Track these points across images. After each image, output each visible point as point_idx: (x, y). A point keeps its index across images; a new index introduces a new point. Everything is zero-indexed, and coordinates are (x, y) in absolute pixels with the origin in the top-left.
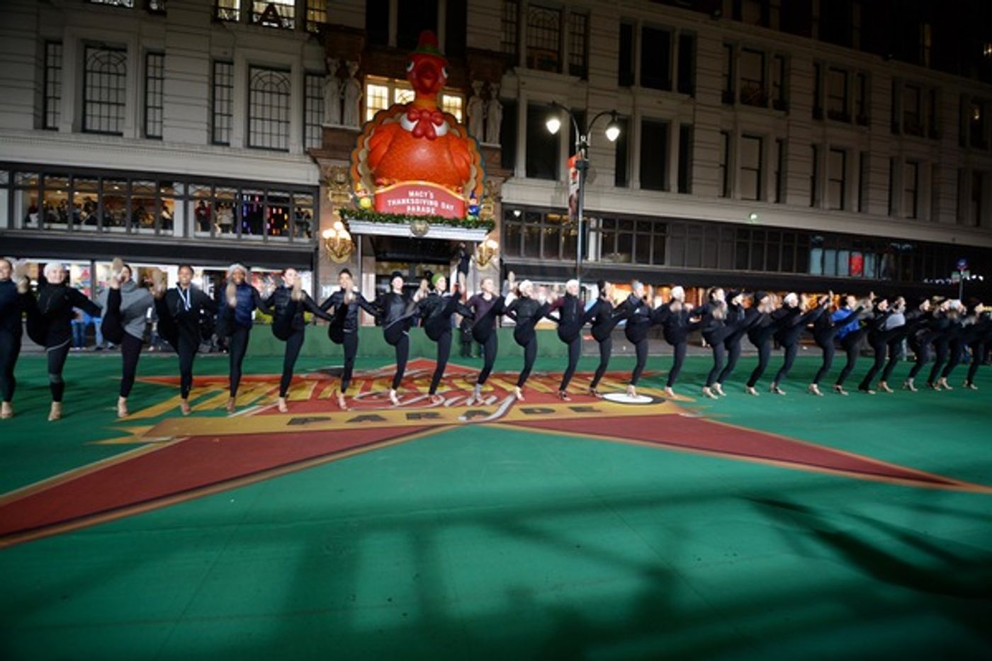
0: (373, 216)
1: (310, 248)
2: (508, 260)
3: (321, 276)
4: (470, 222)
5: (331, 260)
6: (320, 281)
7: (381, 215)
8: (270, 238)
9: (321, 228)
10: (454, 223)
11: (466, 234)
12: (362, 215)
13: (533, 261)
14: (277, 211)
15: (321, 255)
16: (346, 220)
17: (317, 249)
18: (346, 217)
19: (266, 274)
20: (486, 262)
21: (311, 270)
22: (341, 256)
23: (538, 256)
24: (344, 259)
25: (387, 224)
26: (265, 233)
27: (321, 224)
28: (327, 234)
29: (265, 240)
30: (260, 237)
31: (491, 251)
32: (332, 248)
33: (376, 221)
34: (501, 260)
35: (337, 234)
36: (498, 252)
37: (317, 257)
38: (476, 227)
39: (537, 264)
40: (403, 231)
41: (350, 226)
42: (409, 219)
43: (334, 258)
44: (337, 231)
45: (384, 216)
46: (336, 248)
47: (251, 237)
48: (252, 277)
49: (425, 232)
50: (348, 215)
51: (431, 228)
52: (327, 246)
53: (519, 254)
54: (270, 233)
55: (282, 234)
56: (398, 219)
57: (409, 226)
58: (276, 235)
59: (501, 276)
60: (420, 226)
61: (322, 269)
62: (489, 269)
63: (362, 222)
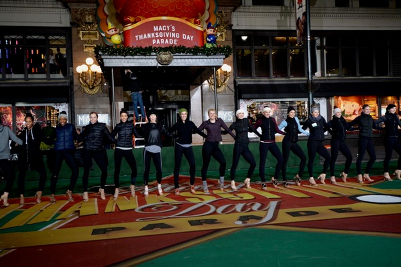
0: (124, 50)
1: (66, 82)
2: (243, 81)
3: (76, 107)
4: (209, 50)
5: (84, 92)
6: (76, 111)
7: (130, 49)
8: (30, 76)
9: (74, 64)
10: (195, 51)
11: (205, 60)
12: (114, 51)
13: (264, 81)
14: (35, 52)
15: (75, 88)
16: (100, 55)
17: (72, 83)
18: (100, 53)
19: (28, 108)
20: (222, 84)
21: (67, 102)
22: (93, 88)
23: (268, 76)
24: (96, 90)
25: (136, 57)
26: (26, 72)
27: (74, 61)
28: (80, 69)
29: (26, 78)
30: (22, 76)
31: (225, 73)
32: (85, 82)
33: (126, 55)
34: (235, 82)
35: (89, 69)
36: (232, 75)
37: (72, 90)
38: (215, 54)
39: (268, 83)
40: (151, 62)
41: (104, 61)
42: (155, 52)
43: (87, 90)
44: (89, 66)
45: (133, 50)
46: (88, 81)
47: (14, 76)
48: (17, 112)
49: (170, 61)
50: (102, 52)
51: (174, 57)
52: (81, 79)
53: (250, 76)
54: (31, 73)
55: (39, 73)
56: (146, 51)
57: (155, 57)
58: (35, 73)
59: (235, 97)
60: (164, 56)
61: (77, 100)
62: (225, 91)
63: (114, 57)
